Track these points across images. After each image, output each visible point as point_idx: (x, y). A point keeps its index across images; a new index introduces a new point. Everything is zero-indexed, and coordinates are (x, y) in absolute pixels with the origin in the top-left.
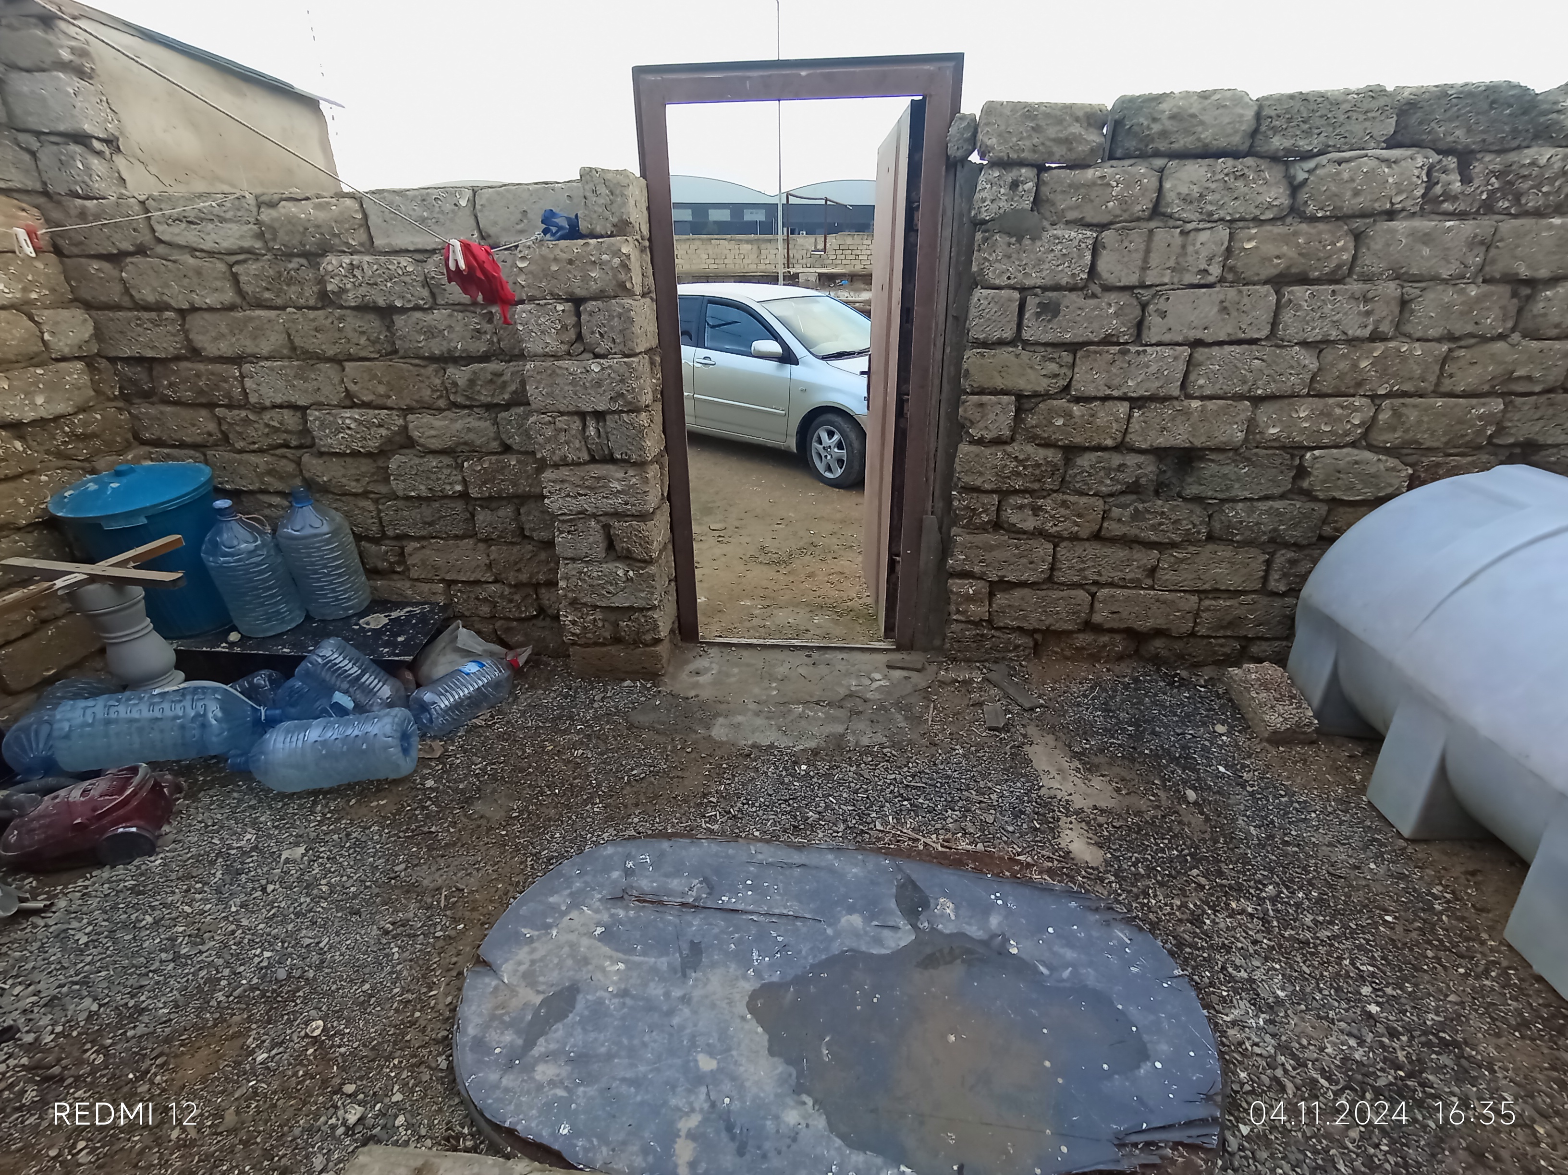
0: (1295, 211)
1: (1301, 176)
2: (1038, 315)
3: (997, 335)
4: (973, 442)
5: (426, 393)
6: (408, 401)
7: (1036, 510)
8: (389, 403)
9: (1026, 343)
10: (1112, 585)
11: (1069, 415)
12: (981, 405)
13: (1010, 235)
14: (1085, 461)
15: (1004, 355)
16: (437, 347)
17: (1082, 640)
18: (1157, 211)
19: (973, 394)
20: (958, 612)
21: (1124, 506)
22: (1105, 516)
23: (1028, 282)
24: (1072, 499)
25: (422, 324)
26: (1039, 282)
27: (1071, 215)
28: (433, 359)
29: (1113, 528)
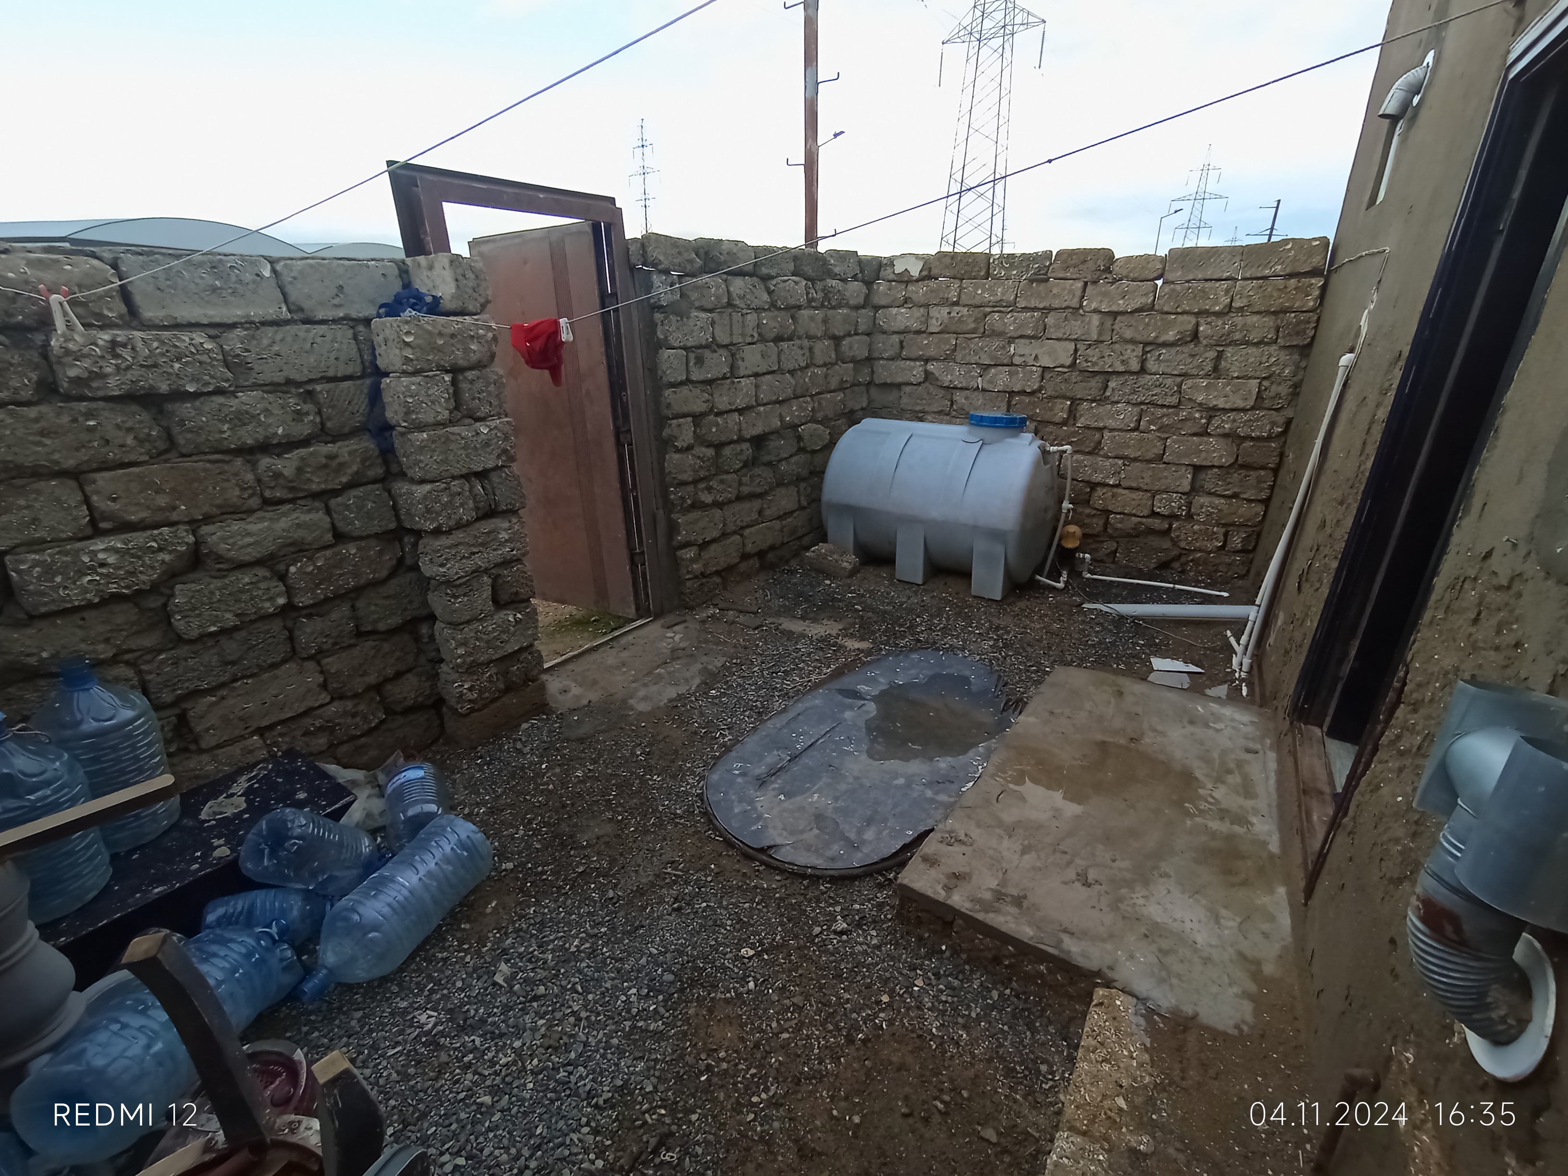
0: (773, 305)
1: (773, 288)
2: (695, 364)
3: (679, 379)
4: (678, 451)
5: (234, 494)
6: (206, 509)
7: (709, 489)
8: (174, 517)
9: (692, 382)
10: (749, 526)
11: (717, 425)
12: (679, 425)
13: (677, 315)
14: (727, 451)
15: (685, 391)
16: (248, 436)
17: (743, 567)
18: (730, 304)
19: (673, 419)
20: (688, 572)
21: (745, 475)
22: (740, 484)
23: (689, 344)
24: (725, 477)
25: (226, 411)
26: (693, 344)
27: (697, 304)
28: (242, 451)
29: (746, 490)
